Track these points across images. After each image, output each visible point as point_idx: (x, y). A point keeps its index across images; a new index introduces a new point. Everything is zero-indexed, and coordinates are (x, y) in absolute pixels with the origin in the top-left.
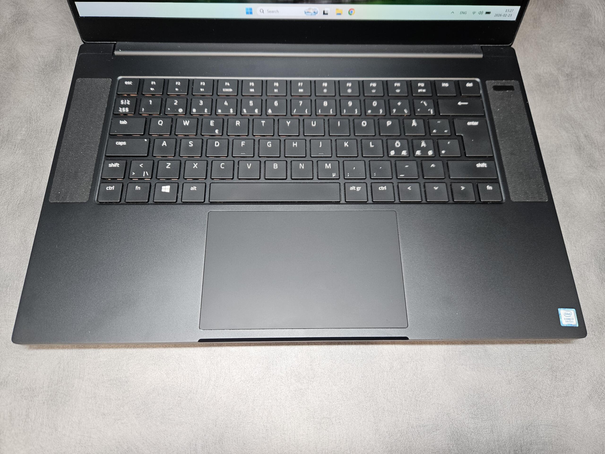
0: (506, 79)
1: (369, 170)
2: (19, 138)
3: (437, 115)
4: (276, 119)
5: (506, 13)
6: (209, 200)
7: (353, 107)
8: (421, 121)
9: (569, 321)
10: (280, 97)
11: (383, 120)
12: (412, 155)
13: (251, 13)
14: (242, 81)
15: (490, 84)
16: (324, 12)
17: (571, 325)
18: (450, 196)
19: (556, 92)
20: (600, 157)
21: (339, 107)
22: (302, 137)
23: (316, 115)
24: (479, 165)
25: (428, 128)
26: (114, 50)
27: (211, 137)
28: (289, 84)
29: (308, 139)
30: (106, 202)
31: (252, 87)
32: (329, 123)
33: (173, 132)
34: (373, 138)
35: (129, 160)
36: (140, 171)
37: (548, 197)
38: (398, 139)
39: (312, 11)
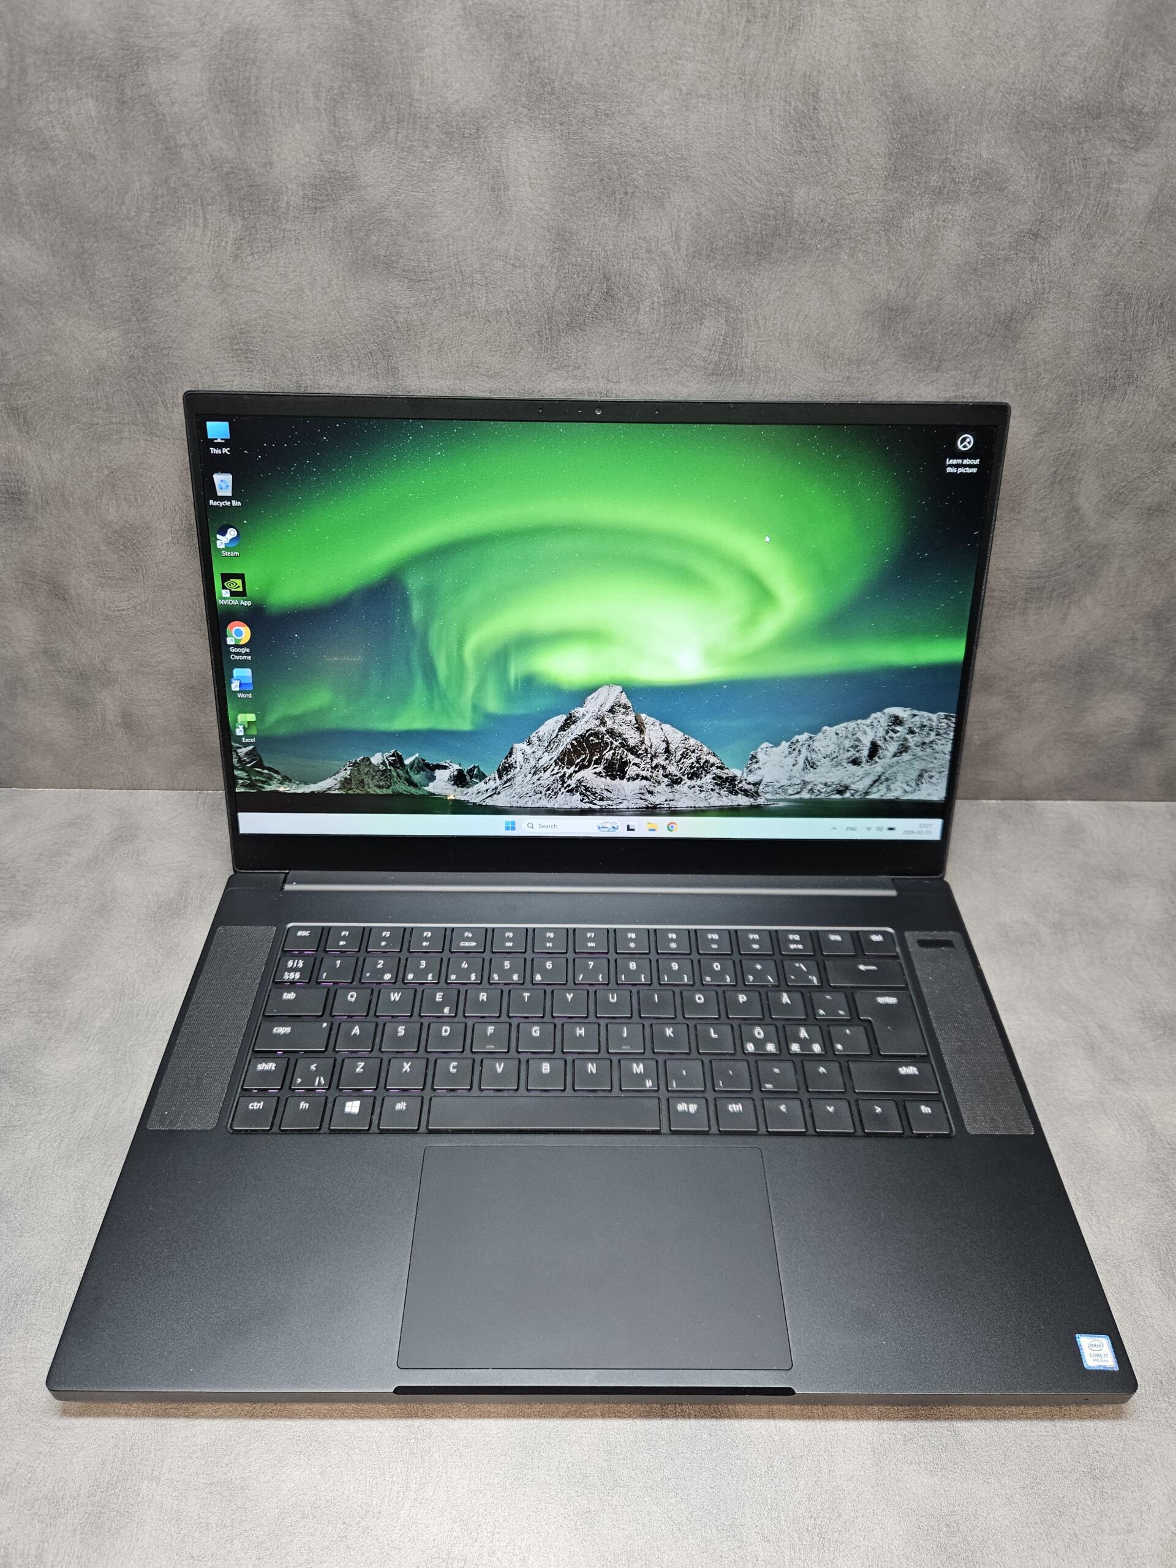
0: (939, 930)
1: (710, 1078)
2: (98, 1024)
3: (825, 984)
4: (549, 989)
5: (920, 829)
6: (427, 1126)
7: (681, 970)
8: (798, 996)
9: (1099, 1358)
10: (556, 955)
11: (733, 993)
12: (784, 1050)
13: (513, 829)
14: (493, 929)
15: (911, 937)
16: (628, 826)
17: (1105, 1367)
18: (857, 1123)
19: (1038, 954)
20: (1132, 1063)
21: (656, 970)
22: (592, 1019)
23: (617, 984)
24: (903, 1070)
25: (810, 1007)
26: (284, 882)
27: (435, 1020)
28: (571, 933)
29: (603, 1022)
30: (246, 1130)
31: (509, 939)
32: (639, 998)
33: (372, 1012)
34: (715, 1022)
35: (293, 1057)
36: (310, 1077)
37: (1034, 1127)
38: (759, 1025)
39: (610, 826)
